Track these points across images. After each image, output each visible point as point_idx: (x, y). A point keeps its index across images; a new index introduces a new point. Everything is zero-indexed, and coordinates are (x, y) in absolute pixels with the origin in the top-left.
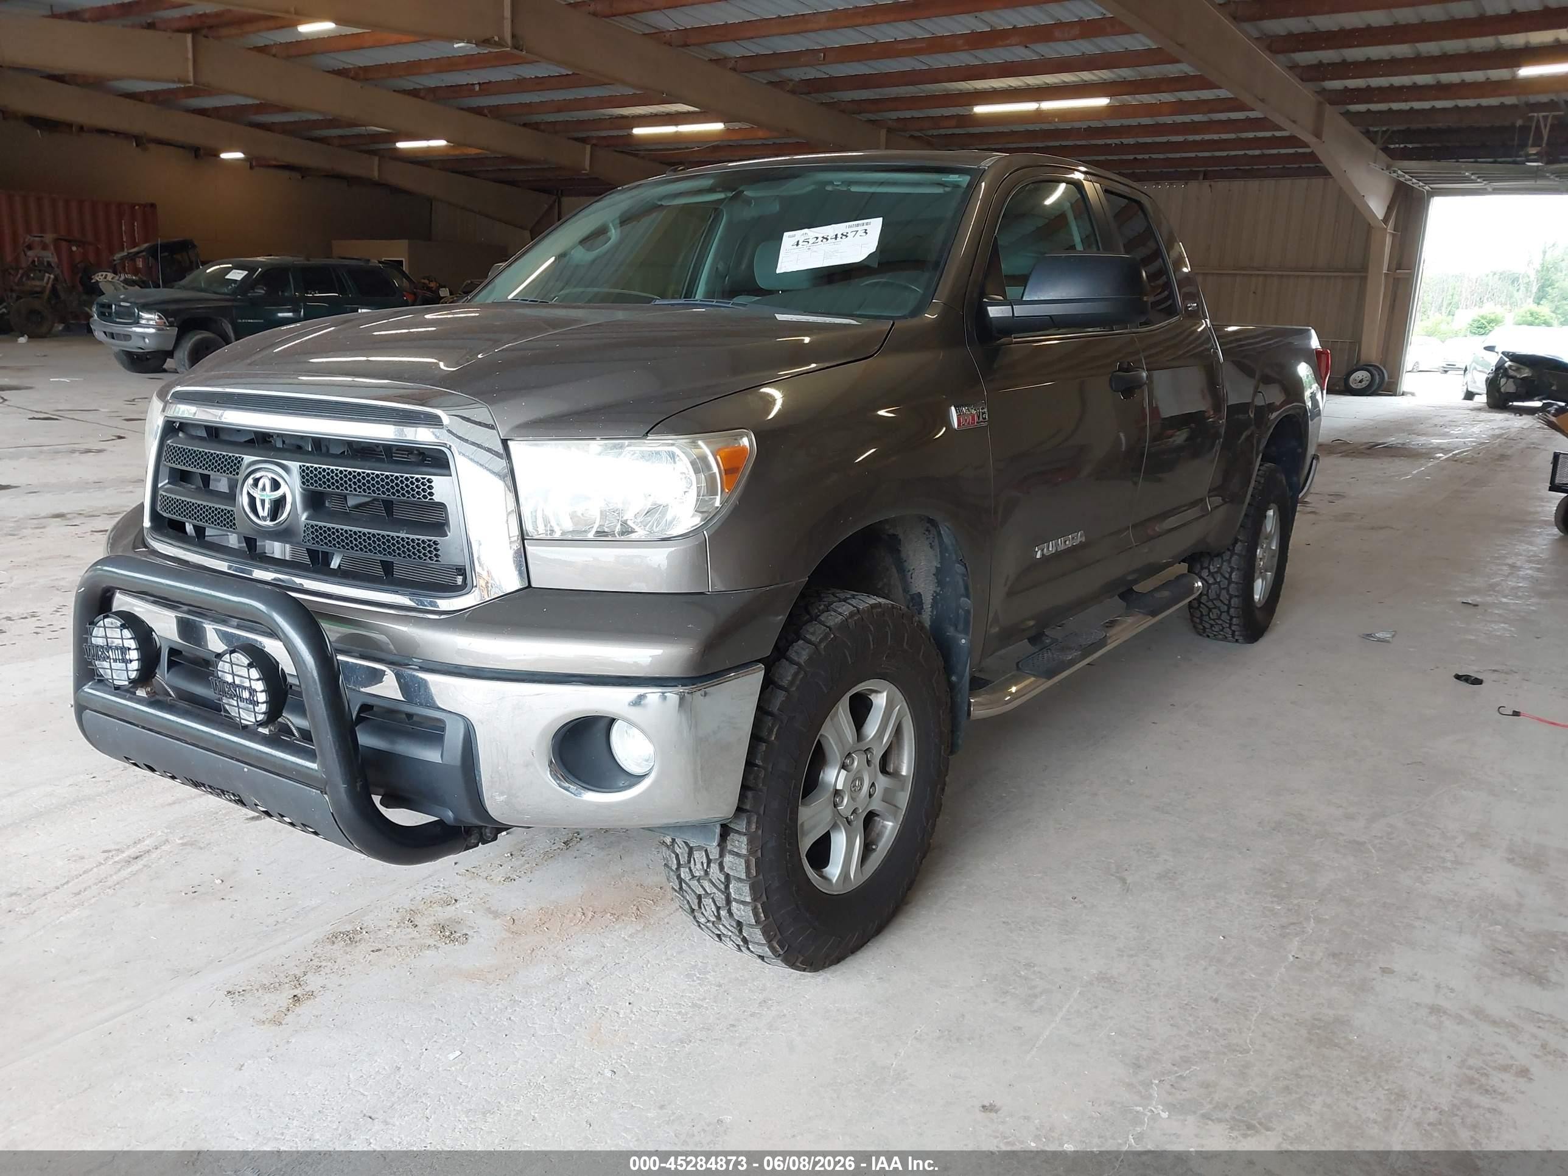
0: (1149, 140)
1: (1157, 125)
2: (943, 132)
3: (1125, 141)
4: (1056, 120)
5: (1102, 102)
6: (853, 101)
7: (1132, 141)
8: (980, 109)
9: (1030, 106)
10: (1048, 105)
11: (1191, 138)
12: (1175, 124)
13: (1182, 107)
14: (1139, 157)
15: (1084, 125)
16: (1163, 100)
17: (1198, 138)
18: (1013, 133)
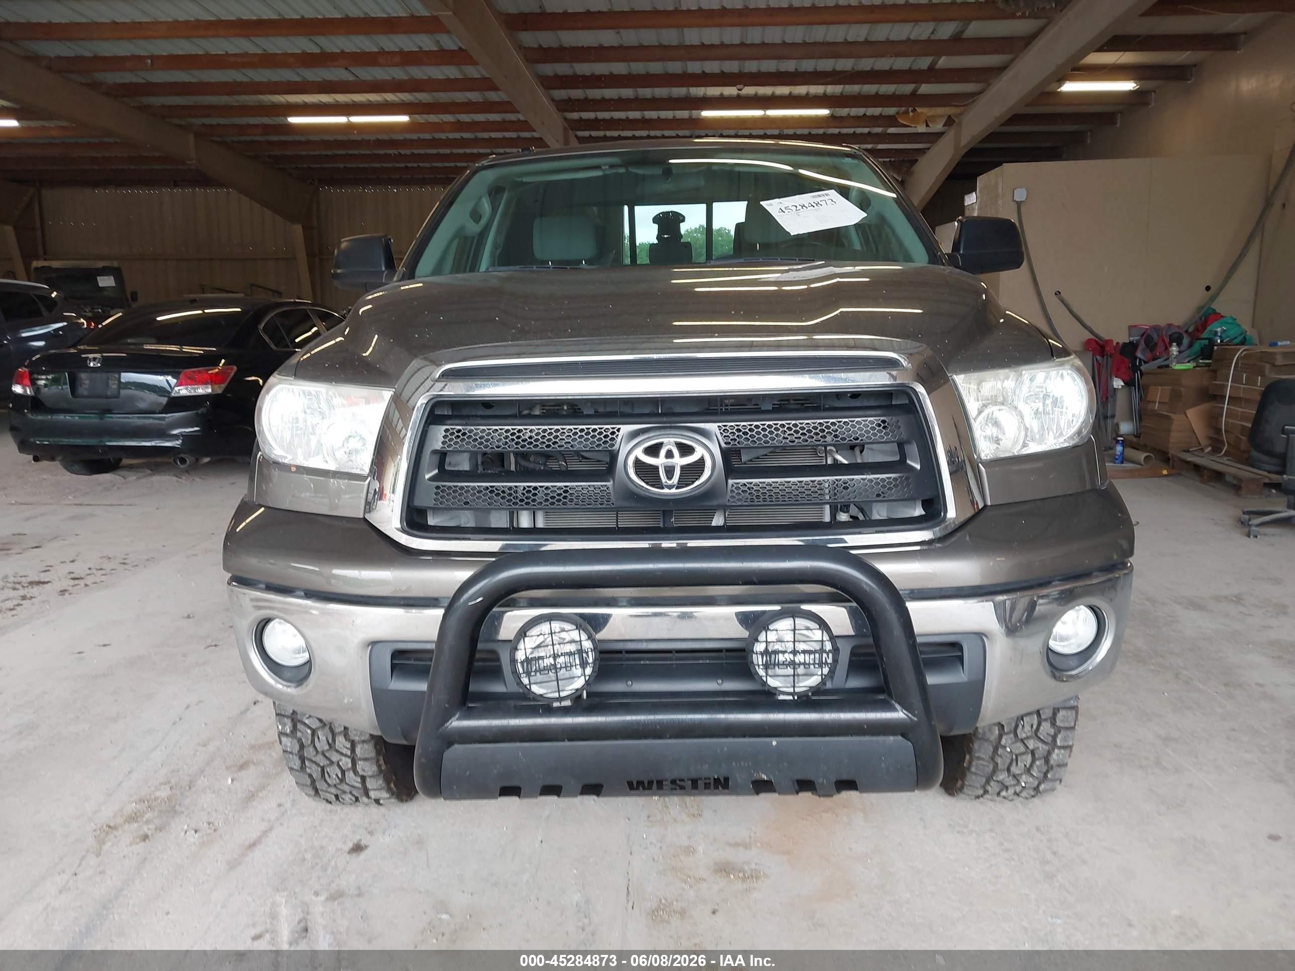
0: (422, 151)
1: (434, 139)
2: (248, 138)
3: (403, 152)
4: (355, 132)
5: (404, 119)
6: (163, 106)
7: (408, 152)
8: (293, 120)
9: (341, 120)
10: (356, 119)
11: (455, 151)
12: (448, 139)
13: (460, 126)
14: (410, 165)
15: (373, 138)
16: (445, 120)
17: (461, 151)
18: (308, 142)
